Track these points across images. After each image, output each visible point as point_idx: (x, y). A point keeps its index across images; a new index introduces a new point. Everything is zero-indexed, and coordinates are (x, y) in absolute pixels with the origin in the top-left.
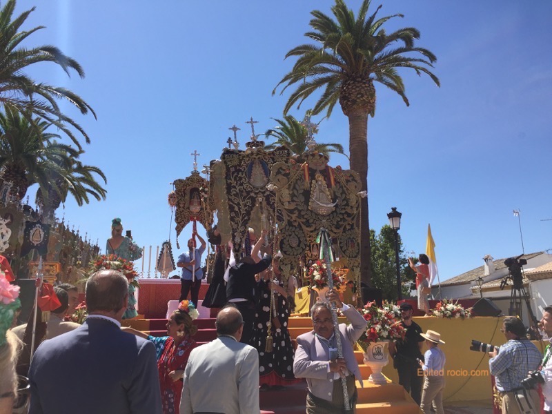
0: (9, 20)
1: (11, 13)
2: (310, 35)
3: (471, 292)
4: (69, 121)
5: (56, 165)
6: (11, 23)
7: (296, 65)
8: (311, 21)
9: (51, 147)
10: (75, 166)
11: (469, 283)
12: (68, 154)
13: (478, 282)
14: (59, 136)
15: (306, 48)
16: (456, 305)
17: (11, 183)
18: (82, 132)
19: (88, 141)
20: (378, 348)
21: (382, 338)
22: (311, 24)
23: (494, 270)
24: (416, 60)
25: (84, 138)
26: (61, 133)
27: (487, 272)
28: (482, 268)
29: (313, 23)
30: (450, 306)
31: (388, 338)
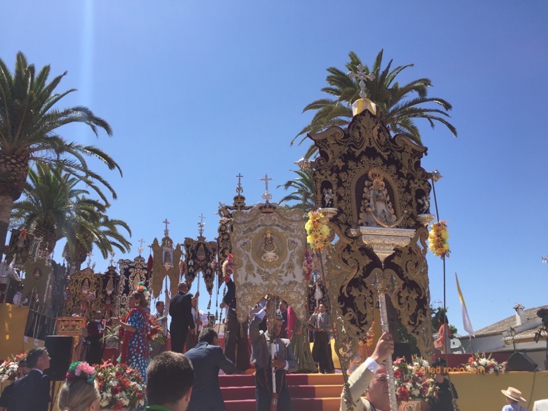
0: (43, 85)
1: (45, 79)
2: (326, 90)
3: (503, 344)
4: (97, 177)
5: (84, 220)
6: (45, 87)
7: (315, 118)
8: (328, 77)
9: (80, 202)
10: (102, 220)
11: (500, 333)
12: (96, 209)
13: (510, 333)
14: (87, 192)
15: (324, 102)
16: (489, 360)
17: (41, 239)
18: (110, 188)
19: (115, 196)
20: (410, 407)
21: (414, 397)
22: (327, 80)
23: (526, 319)
24: (432, 111)
25: (111, 194)
26: (90, 189)
27: (518, 322)
28: (514, 318)
29: (329, 79)
30: (483, 361)
31: (420, 396)
